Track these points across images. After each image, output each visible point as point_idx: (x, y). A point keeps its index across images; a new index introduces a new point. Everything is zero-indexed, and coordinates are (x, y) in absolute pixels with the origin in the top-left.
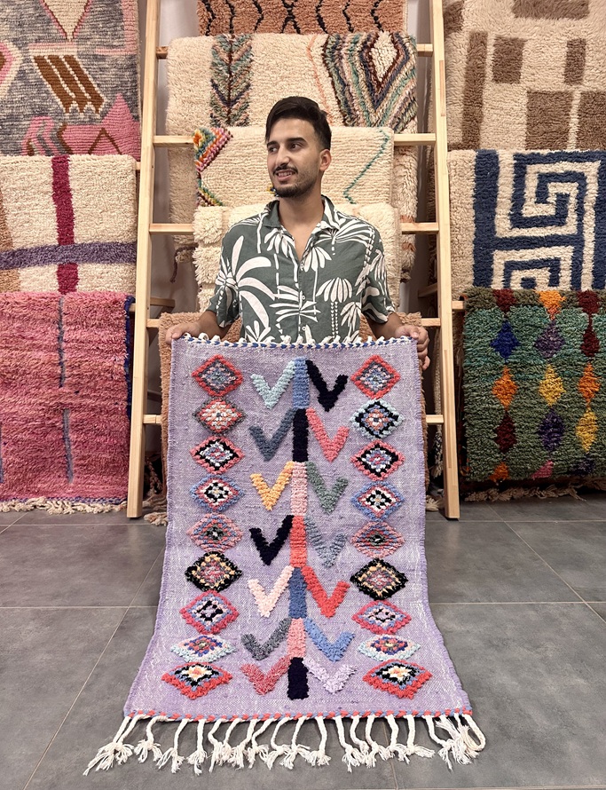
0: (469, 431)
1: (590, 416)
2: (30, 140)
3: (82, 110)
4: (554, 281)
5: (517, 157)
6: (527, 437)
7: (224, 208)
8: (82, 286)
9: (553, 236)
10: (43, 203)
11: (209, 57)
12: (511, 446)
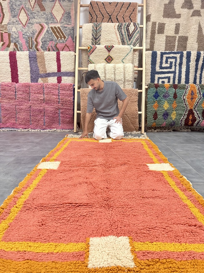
0: (147, 115)
1: (175, 112)
2: (49, 47)
3: (61, 40)
4: (169, 82)
5: (161, 53)
6: (160, 117)
7: (95, 64)
8: (62, 82)
9: (169, 71)
10: (54, 62)
11: (92, 28)
12: (156, 119)
